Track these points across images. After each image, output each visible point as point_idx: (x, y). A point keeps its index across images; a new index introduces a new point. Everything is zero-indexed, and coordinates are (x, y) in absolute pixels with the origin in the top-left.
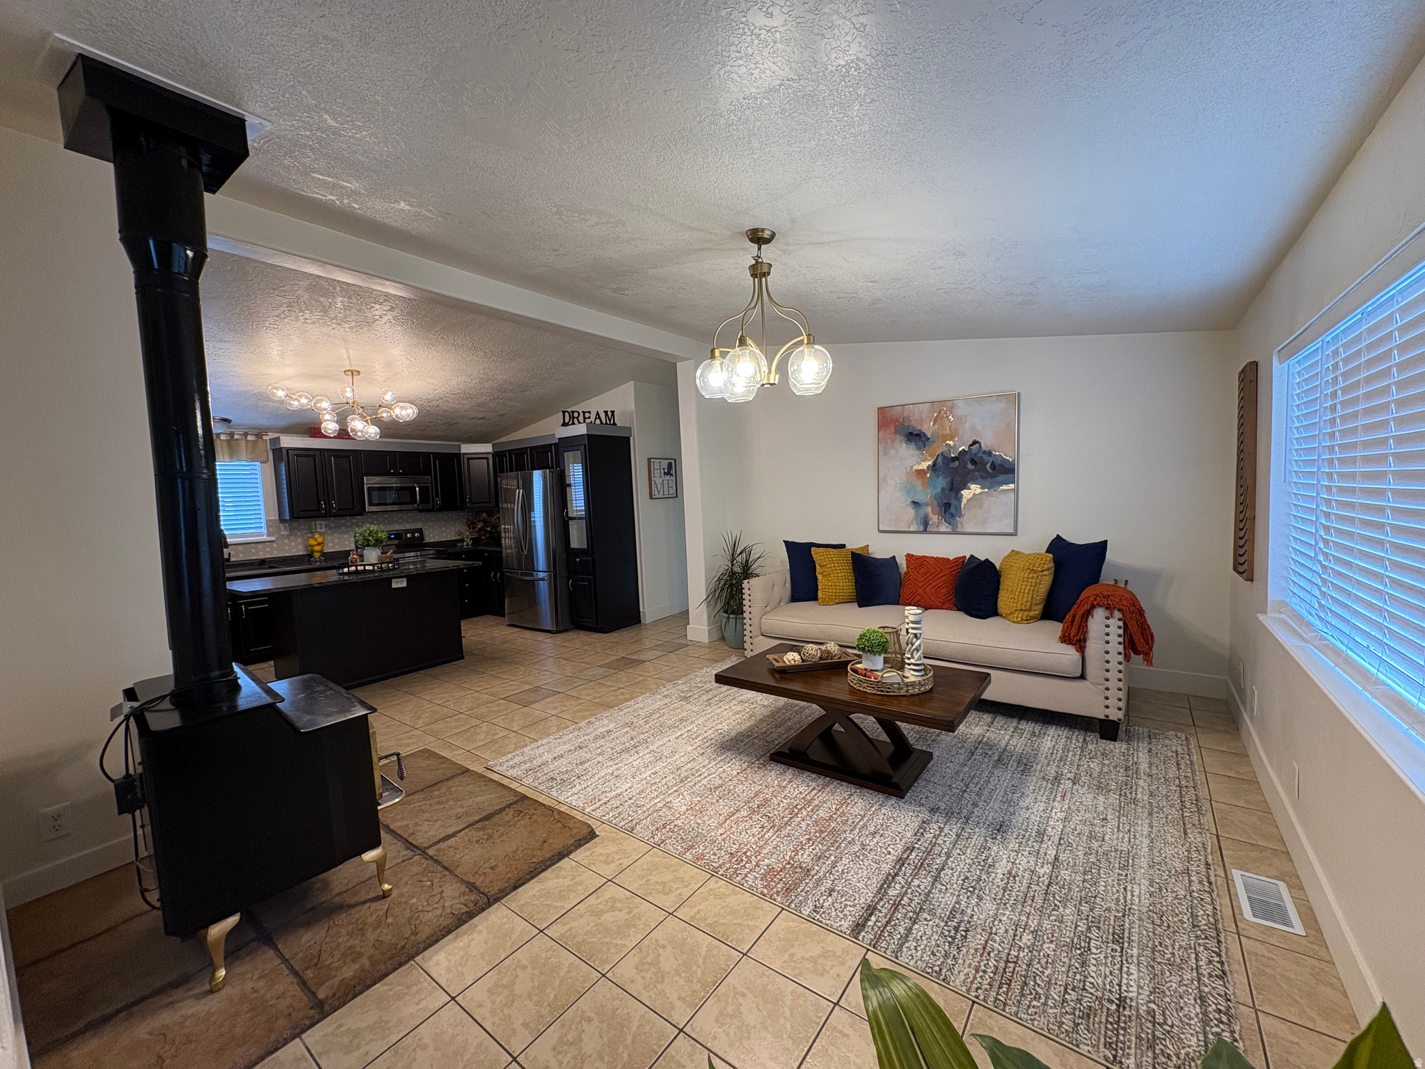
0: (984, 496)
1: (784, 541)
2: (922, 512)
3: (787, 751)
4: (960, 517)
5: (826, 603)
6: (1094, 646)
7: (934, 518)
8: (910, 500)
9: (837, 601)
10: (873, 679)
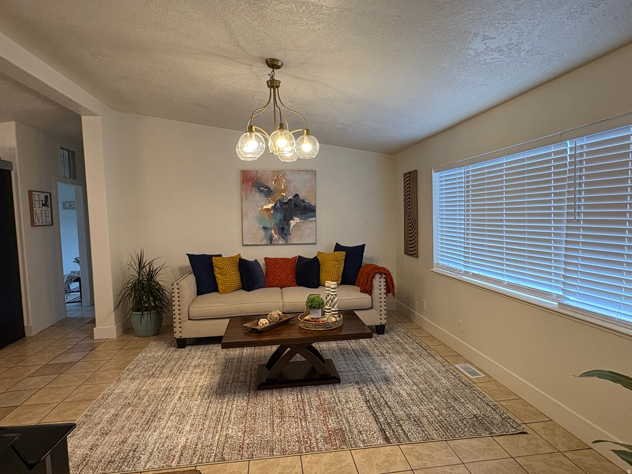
0: (301, 224)
1: (187, 254)
2: (269, 233)
3: (265, 381)
4: (289, 235)
5: (225, 292)
6: (376, 292)
7: (276, 236)
8: (262, 226)
9: (232, 290)
10: (321, 322)
